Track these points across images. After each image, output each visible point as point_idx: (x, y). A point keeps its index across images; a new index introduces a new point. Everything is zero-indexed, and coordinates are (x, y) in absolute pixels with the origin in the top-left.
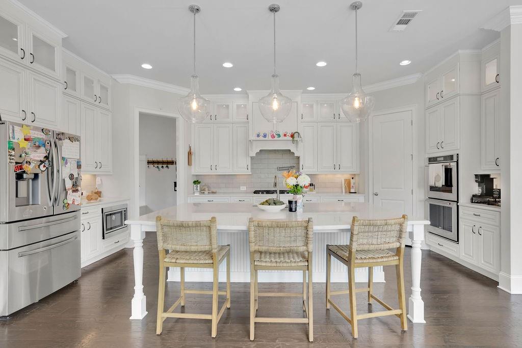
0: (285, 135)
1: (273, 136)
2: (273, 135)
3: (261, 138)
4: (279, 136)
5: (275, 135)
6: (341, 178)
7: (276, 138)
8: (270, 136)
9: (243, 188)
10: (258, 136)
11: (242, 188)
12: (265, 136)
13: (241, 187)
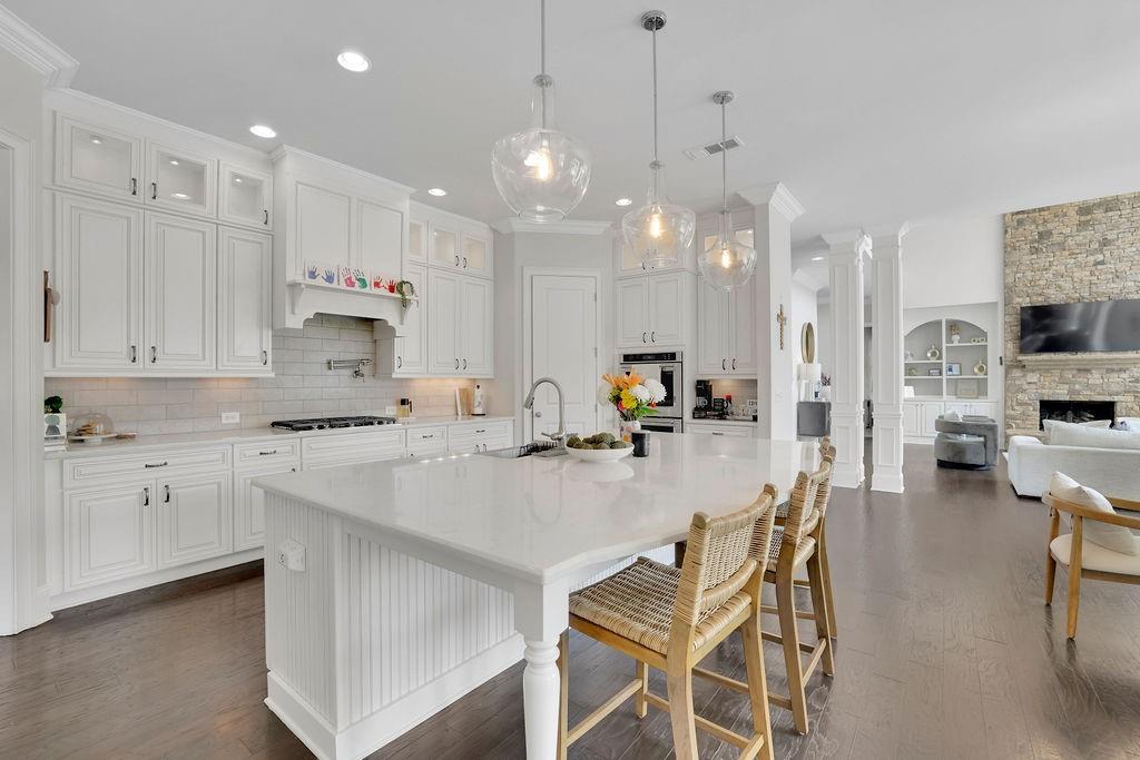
0: (377, 285)
1: (350, 283)
2: (350, 279)
3: (320, 282)
4: (363, 283)
5: (354, 279)
6: (454, 385)
7: (357, 287)
8: (342, 280)
9: (231, 418)
10: (313, 275)
11: (227, 418)
12: (330, 279)
13: (224, 415)
